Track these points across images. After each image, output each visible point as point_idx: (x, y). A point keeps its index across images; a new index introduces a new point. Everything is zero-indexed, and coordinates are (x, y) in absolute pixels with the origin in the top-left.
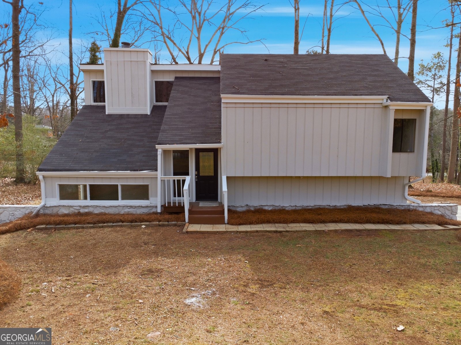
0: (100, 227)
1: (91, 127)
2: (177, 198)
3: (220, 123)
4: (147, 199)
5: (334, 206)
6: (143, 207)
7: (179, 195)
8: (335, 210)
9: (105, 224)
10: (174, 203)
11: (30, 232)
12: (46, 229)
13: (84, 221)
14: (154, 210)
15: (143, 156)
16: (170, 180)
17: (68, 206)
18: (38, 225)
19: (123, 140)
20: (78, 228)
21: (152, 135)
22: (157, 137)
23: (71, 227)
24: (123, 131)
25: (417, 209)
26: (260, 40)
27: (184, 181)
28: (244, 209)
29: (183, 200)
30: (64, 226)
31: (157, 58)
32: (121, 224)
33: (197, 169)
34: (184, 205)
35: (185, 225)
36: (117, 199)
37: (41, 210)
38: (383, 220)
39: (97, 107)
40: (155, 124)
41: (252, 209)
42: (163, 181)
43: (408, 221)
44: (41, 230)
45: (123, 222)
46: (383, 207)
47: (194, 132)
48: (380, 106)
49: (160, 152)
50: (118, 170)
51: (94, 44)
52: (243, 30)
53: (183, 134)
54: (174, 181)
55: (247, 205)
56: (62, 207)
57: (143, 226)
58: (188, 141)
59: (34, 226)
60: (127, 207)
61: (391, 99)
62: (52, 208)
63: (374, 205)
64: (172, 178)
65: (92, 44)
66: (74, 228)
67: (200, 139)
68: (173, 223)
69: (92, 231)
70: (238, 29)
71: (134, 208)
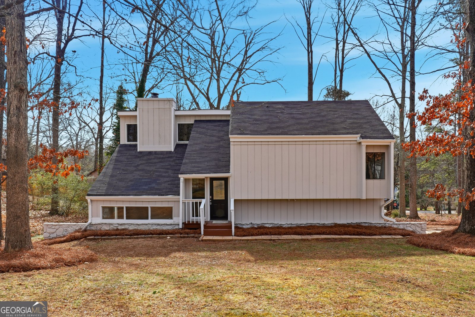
0: (135, 238)
1: (126, 161)
2: (195, 218)
3: (230, 157)
4: (172, 218)
5: (323, 224)
6: (168, 225)
7: (197, 216)
8: (324, 226)
9: (139, 236)
10: (193, 222)
11: (82, 241)
12: (94, 239)
13: (123, 233)
14: (177, 227)
15: (169, 184)
16: (189, 202)
17: (109, 224)
18: (88, 236)
19: (152, 172)
20: (118, 239)
21: (176, 168)
22: (179, 170)
23: (113, 238)
24: (152, 165)
25: (392, 226)
26: (276, 81)
27: (200, 203)
28: (249, 226)
29: (200, 219)
30: (108, 237)
31: (179, 98)
32: (151, 236)
33: (212, 194)
34: (200, 223)
35: (200, 236)
36: (147, 218)
37: (88, 227)
38: (358, 232)
39: (130, 145)
40: (177, 159)
41: (256, 226)
42: (184, 203)
43: (378, 233)
44: (91, 240)
45: (153, 234)
46: (363, 224)
47: (208, 164)
48: (355, 142)
49: (182, 180)
50: (149, 195)
51: (121, 87)
52: (260, 71)
53: (200, 166)
54: (193, 203)
55: (251, 223)
56: (104, 225)
57: (169, 238)
58: (204, 172)
59: (85, 237)
60: (155, 224)
61: (362, 137)
62: (96, 226)
63: (357, 223)
64: (191, 201)
65: (119, 87)
66: (115, 239)
67: (213, 170)
68: (192, 235)
69: (129, 240)
70: (255, 70)
71: (161, 226)
